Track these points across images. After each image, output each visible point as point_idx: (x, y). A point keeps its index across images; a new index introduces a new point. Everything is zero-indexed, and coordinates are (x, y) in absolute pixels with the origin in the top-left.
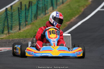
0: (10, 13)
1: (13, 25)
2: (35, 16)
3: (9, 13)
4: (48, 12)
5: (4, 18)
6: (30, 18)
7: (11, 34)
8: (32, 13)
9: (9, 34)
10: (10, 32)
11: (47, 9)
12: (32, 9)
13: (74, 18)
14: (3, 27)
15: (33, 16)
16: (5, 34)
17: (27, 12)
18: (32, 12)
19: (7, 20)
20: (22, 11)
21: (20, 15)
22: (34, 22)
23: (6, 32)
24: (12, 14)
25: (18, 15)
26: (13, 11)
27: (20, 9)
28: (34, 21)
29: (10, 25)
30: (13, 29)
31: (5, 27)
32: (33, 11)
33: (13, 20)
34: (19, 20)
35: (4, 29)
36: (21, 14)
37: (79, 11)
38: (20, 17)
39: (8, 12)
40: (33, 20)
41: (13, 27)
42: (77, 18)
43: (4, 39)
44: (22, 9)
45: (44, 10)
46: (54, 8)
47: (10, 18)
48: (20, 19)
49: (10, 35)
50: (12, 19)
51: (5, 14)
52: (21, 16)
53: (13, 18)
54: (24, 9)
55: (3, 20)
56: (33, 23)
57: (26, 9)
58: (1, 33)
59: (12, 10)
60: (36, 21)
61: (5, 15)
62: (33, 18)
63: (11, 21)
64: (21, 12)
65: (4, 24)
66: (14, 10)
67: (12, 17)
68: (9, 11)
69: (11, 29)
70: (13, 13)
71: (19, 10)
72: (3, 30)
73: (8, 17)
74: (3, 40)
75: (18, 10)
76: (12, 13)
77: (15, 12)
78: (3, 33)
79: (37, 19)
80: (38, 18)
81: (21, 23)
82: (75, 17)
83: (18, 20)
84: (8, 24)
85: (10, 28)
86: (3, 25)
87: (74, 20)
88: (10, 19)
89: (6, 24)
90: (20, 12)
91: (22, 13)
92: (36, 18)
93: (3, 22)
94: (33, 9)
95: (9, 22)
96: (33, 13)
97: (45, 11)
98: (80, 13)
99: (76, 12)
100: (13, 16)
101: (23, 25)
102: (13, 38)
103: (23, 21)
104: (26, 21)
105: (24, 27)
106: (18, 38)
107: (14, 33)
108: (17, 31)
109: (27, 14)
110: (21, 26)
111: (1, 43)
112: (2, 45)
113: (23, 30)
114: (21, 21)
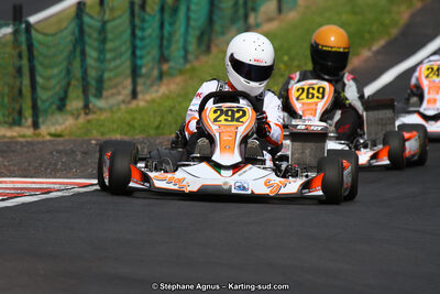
0: (98, 24)
1: (106, 75)
2: (200, 39)
3: (91, 27)
4: (259, 20)
5: (71, 47)
6: (181, 44)
7: (94, 113)
8: (188, 26)
9: (86, 114)
10: (91, 106)
11: (254, 9)
12: (188, 9)
13: (366, 54)
14: (64, 83)
15: (192, 40)
16: (72, 114)
17: (167, 16)
18: (188, 19)
19: (83, 53)
20: (147, 17)
21: (139, 33)
22: (196, 64)
23: (75, 103)
24: (102, 30)
25: (127, 35)
26: (107, 17)
27: (137, 8)
28: (197, 58)
29: (92, 73)
30: (105, 94)
31: (74, 82)
32: (193, 15)
33: (109, 56)
34: (134, 54)
35: (66, 92)
36: (143, 29)
37: (387, 21)
38: (138, 43)
39: (86, 19)
40: (190, 57)
41: (106, 85)
42: (378, 52)
43: (67, 138)
44: (148, 9)
45: (241, 12)
46: (285, 7)
47: (96, 44)
48: (138, 53)
49: (90, 117)
50: (102, 51)
51: (73, 26)
52: (142, 39)
53: (109, 45)
54: (157, 8)
55: (65, 54)
56: (193, 70)
57: (162, 9)
58: (54, 107)
59: (105, 13)
60: (204, 58)
61: (73, 33)
62: (192, 47)
63: (101, 60)
64: (143, 20)
65: (68, 72)
66: (112, 10)
67: (104, 41)
68: (91, 17)
69: (99, 95)
70: (109, 26)
71: (132, 14)
72: (62, 93)
73: (87, 39)
74: (61, 139)
76: (104, 23)
77: (117, 22)
78: (61, 107)
79: (208, 50)
80: (214, 49)
81: (141, 67)
82: (370, 49)
83: (129, 53)
84: (85, 73)
85: (92, 91)
86: (64, 73)
87: (367, 60)
88: (96, 49)
89: (77, 72)
90: (137, 21)
91: (146, 25)
92: (204, 47)
93: (65, 64)
94: (193, 7)
95: (90, 62)
96: (192, 23)
97: (246, 17)
98: (394, 32)
99: (374, 28)
100: (110, 36)
101: (148, 76)
102: (103, 134)
103: (149, 58)
104: (163, 59)
105: (152, 85)
106: (126, 134)
107: (111, 109)
108: (124, 102)
109: (167, 27)
110: (140, 81)
111: (52, 153)
112: (56, 164)
113: (148, 97)
114: (141, 57)
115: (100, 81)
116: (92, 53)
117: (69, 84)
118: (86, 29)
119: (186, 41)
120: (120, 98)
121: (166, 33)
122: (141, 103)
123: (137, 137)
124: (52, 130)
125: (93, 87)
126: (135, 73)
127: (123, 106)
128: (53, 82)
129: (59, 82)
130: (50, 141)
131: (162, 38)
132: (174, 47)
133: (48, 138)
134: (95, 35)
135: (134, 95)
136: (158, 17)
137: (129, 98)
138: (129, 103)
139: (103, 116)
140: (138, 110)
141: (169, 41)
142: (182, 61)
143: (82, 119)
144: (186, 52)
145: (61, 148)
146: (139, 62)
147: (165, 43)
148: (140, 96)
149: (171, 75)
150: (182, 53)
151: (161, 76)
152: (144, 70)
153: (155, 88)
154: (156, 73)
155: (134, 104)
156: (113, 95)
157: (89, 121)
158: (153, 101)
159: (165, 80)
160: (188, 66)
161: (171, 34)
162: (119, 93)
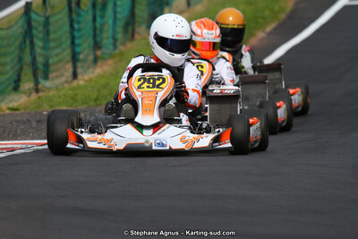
0: (41, 20)
1: (51, 61)
3: (35, 21)
5: (21, 39)
7: (43, 91)
8: (115, 19)
9: (37, 91)
10: (40, 86)
11: (168, 4)
12: (115, 5)
13: (261, 35)
14: (17, 67)
15: (119, 29)
16: (25, 93)
17: (98, 13)
18: (115, 12)
19: (32, 43)
20: (82, 13)
21: (76, 26)
23: (27, 85)
24: (47, 23)
25: (67, 28)
27: (73, 5)
28: (123, 44)
29: (40, 60)
30: (51, 76)
31: (25, 67)
32: (118, 9)
33: (52, 44)
34: (73, 42)
35: (19, 76)
36: (79, 23)
37: (277, 8)
38: (76, 34)
39: (33, 16)
40: (118, 44)
41: (52, 68)
42: (270, 34)
43: (23, 111)
44: (82, 6)
46: (192, 1)
47: (41, 36)
48: (77, 41)
49: (41, 94)
50: (46, 40)
51: (22, 22)
52: (79, 30)
53: (52, 36)
54: (89, 5)
55: (17, 44)
56: (121, 54)
57: (94, 6)
58: (10, 88)
59: (46, 10)
60: (129, 45)
61: (23, 27)
62: (119, 36)
63: (46, 48)
64: (79, 15)
65: (20, 59)
66: (53, 7)
67: (48, 33)
68: (36, 14)
69: (46, 77)
70: (52, 20)
71: (70, 10)
72: (16, 78)
73: (34, 32)
74: (17, 112)
75: (67, 9)
76: (47, 19)
77: (57, 17)
78: (16, 89)
79: (132, 38)
80: (136, 36)
81: (79, 53)
82: (263, 31)
83: (69, 42)
84: (34, 59)
85: (40, 73)
86: (16, 60)
87: (262, 39)
88: (42, 40)
89: (27, 59)
90: (74, 16)
91: (81, 19)
92: (130, 36)
93: (17, 52)
94: (119, 3)
95: (38, 50)
96: (119, 16)
97: (162, 10)
98: (283, 16)
99: (266, 13)
100: (51, 28)
101: (85, 61)
102: (52, 106)
103: (85, 45)
104: (97, 46)
105: (88, 68)
106: (70, 106)
107: (57, 88)
108: (67, 82)
109: (98, 20)
110: (79, 64)
111: (11, 123)
112: (16, 131)
113: (86, 78)
114: (79, 45)
115: (47, 65)
116: (39, 43)
117: (21, 69)
118: (33, 24)
119: (114, 31)
120: (63, 79)
121: (98, 25)
122: (81, 82)
123: (79, 108)
124: (11, 105)
125: (41, 71)
126: (75, 58)
127: (66, 86)
128: (8, 67)
129: (12, 68)
130: (9, 114)
131: (95, 30)
132: (105, 35)
133: (8, 112)
134: (41, 28)
135: (75, 75)
136: (90, 12)
137: (70, 79)
138: (71, 82)
139: (51, 93)
140: (79, 87)
141: (101, 31)
142: (111, 47)
143: (34, 96)
144: (115, 40)
145: (19, 118)
146: (77, 49)
147: (98, 32)
148: (80, 77)
149: (104, 59)
150: (111, 41)
151: (96, 60)
152: (81, 57)
153: (91, 70)
154: (91, 58)
155: (75, 83)
156: (57, 77)
157: (39, 98)
158: (91, 80)
159: (99, 63)
160: (117, 52)
161: (102, 25)
162: (62, 75)
